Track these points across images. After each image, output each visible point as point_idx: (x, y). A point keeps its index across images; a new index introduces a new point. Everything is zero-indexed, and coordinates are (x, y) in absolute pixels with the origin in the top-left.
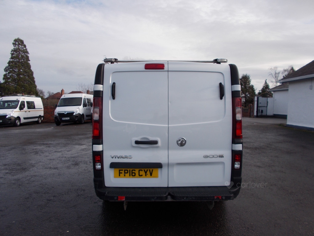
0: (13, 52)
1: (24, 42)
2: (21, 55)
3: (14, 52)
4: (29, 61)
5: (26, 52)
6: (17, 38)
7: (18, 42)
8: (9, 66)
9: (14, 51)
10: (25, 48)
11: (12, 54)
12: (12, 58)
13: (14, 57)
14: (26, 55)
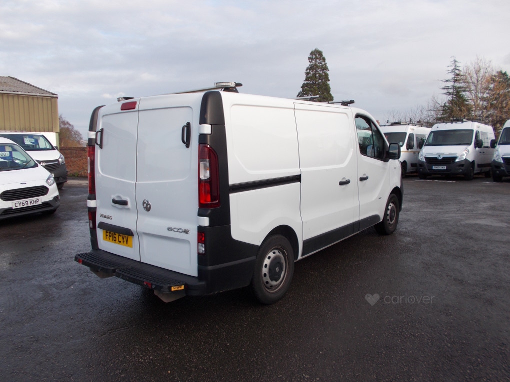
0: (308, 71)
1: (323, 54)
2: (319, 73)
3: (310, 70)
4: (329, 80)
5: (325, 68)
6: (313, 50)
7: (315, 55)
8: (303, 90)
9: (311, 68)
10: (323, 63)
11: (307, 74)
12: (306, 80)
13: (310, 78)
14: (325, 73)
